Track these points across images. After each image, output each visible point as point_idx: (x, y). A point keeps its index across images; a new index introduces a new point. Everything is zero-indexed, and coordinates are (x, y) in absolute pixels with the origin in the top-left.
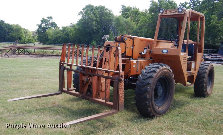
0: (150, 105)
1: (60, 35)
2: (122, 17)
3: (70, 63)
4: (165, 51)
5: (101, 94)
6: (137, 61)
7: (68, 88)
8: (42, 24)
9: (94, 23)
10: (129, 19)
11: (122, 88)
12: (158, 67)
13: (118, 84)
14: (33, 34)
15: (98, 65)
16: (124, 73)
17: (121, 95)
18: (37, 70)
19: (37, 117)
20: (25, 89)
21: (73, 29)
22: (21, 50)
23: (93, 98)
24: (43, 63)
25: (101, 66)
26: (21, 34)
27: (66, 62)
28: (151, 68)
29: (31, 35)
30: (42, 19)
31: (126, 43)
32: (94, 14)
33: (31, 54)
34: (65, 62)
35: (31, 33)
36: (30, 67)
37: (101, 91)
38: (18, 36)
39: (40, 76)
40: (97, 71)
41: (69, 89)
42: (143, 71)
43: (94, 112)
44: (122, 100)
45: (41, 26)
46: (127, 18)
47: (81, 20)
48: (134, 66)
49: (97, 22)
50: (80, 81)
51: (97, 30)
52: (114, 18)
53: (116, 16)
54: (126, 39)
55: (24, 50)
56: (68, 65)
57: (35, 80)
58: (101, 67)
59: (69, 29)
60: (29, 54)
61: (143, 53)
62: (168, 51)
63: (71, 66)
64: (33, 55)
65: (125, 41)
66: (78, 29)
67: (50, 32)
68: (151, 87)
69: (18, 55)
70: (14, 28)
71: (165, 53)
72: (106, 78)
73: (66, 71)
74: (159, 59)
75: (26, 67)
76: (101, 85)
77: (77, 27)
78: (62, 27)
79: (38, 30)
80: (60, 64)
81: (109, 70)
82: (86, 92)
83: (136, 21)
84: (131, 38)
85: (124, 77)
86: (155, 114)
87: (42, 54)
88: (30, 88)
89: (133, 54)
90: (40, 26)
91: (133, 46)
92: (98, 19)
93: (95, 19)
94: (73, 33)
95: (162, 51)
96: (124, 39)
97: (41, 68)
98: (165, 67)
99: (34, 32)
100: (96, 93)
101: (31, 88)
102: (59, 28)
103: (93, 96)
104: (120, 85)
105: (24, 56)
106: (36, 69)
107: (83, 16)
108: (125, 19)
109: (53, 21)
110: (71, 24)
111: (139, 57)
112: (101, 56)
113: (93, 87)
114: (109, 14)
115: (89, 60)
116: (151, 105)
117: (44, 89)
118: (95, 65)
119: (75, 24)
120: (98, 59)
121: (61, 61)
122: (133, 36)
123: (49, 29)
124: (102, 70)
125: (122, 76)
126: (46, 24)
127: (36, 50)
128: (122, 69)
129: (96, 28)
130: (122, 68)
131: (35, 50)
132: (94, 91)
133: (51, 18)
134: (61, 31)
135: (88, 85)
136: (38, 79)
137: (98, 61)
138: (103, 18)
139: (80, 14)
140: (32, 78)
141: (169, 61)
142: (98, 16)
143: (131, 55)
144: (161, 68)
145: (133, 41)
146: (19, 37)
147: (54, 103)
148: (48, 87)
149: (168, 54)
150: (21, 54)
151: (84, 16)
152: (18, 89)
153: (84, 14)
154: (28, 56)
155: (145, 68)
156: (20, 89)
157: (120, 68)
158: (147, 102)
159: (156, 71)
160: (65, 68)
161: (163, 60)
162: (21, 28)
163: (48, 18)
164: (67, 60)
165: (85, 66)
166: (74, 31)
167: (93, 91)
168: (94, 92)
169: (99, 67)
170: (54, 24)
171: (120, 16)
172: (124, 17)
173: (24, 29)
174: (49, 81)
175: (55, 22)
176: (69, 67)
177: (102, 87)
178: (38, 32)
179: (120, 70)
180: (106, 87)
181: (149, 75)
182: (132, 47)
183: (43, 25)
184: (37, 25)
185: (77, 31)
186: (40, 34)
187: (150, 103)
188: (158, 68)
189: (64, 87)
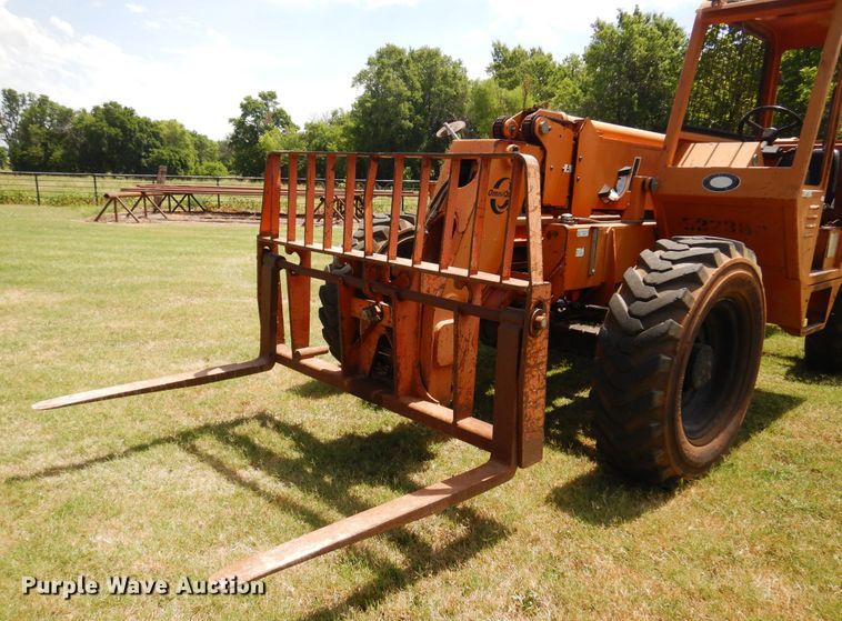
0: (663, 435)
1: (298, 150)
2: (495, 86)
3: (299, 242)
4: (721, 182)
5: (434, 379)
6: (592, 228)
7: (294, 347)
8: (244, 115)
9: (405, 107)
10: (519, 90)
11: (537, 365)
12: (711, 255)
13: (521, 344)
14: (222, 151)
15: (419, 250)
16: (549, 289)
17: (532, 397)
18: (215, 264)
19: (163, 473)
20: (154, 340)
21: (339, 130)
22: (179, 198)
23: (398, 397)
24: (240, 241)
25: (433, 253)
26: (186, 151)
27: (282, 238)
28: (674, 262)
29: (217, 155)
30: (245, 102)
31: (544, 150)
32: (405, 78)
33: (210, 212)
34: (277, 236)
35: (217, 148)
36: (193, 254)
37: (437, 367)
38: (178, 157)
39: (220, 285)
40: (416, 278)
41: (302, 351)
42: (635, 277)
43: (403, 452)
44: (538, 419)
45: (243, 123)
46: (511, 87)
47: (361, 103)
48: (580, 252)
49: (415, 104)
50: (343, 319)
51: (414, 131)
52: (469, 90)
53: (476, 83)
54: (545, 130)
55: (186, 199)
56: (290, 249)
57: (197, 301)
58: (435, 260)
59: (327, 130)
60: (204, 211)
61: (614, 196)
62: (736, 183)
63: (304, 253)
64: (214, 213)
65: (542, 139)
66: (356, 131)
67: (272, 141)
68: (675, 352)
69: (168, 216)
70: (165, 132)
71: (723, 189)
72: (461, 310)
73: (283, 273)
74: (685, 219)
75: (181, 254)
76: (436, 342)
77: (352, 124)
78: (307, 126)
79: (234, 137)
80: (261, 244)
81: (476, 273)
82: (368, 367)
83: (541, 99)
84: (565, 124)
85: (548, 307)
86: (679, 472)
87: (243, 210)
88: (172, 335)
89: (570, 198)
90: (240, 124)
91: (574, 161)
92: (418, 95)
93: (409, 93)
94: (338, 143)
95: (707, 183)
96: (537, 126)
97: (232, 255)
98: (737, 256)
99: (225, 143)
100: (413, 372)
101: (176, 336)
102: (298, 128)
103: (400, 387)
104: (530, 350)
105: (187, 217)
106: (215, 259)
107: (368, 87)
108: (505, 92)
109: (278, 107)
110: (335, 113)
111: (595, 211)
112: (436, 206)
113: (399, 350)
114: (454, 75)
115: (377, 229)
116: (667, 436)
117: (221, 336)
118: (405, 251)
119: (345, 112)
120: (421, 219)
121: (262, 234)
122: (572, 118)
123: (267, 133)
124: (438, 274)
125: (540, 304)
126: (258, 117)
127: (224, 199)
128: (540, 268)
129: (412, 125)
130: (541, 263)
131: (222, 198)
132: (402, 366)
133: (272, 96)
134: (302, 137)
135: (375, 337)
136: (211, 296)
137: (422, 231)
138: (433, 89)
139: (359, 80)
140: (191, 295)
141: (733, 224)
142: (418, 85)
143: (563, 202)
144: (724, 260)
145: (576, 139)
146: (180, 160)
147: (247, 403)
148: (237, 332)
149: (739, 192)
150: (179, 213)
151: (374, 85)
152: (130, 337)
153: (371, 80)
154: (197, 217)
155: (642, 264)
156: (135, 338)
157: (532, 262)
158: (653, 425)
159: (700, 275)
160: (280, 263)
161: (705, 223)
162: (184, 133)
163: (263, 96)
164: (286, 228)
165: (360, 254)
166: (342, 136)
167: (398, 368)
168: (405, 371)
169: (425, 258)
170: (281, 118)
171: (488, 83)
172: (501, 85)
173: (194, 135)
174: (244, 304)
175: (284, 109)
176: (294, 259)
177: (439, 349)
178: (235, 141)
179: (533, 274)
180: (460, 354)
181: (668, 296)
182: (567, 168)
183: (250, 119)
184: (231, 121)
185: (352, 136)
186: (241, 149)
187: (666, 427)
188: (709, 260)
189: (283, 341)
